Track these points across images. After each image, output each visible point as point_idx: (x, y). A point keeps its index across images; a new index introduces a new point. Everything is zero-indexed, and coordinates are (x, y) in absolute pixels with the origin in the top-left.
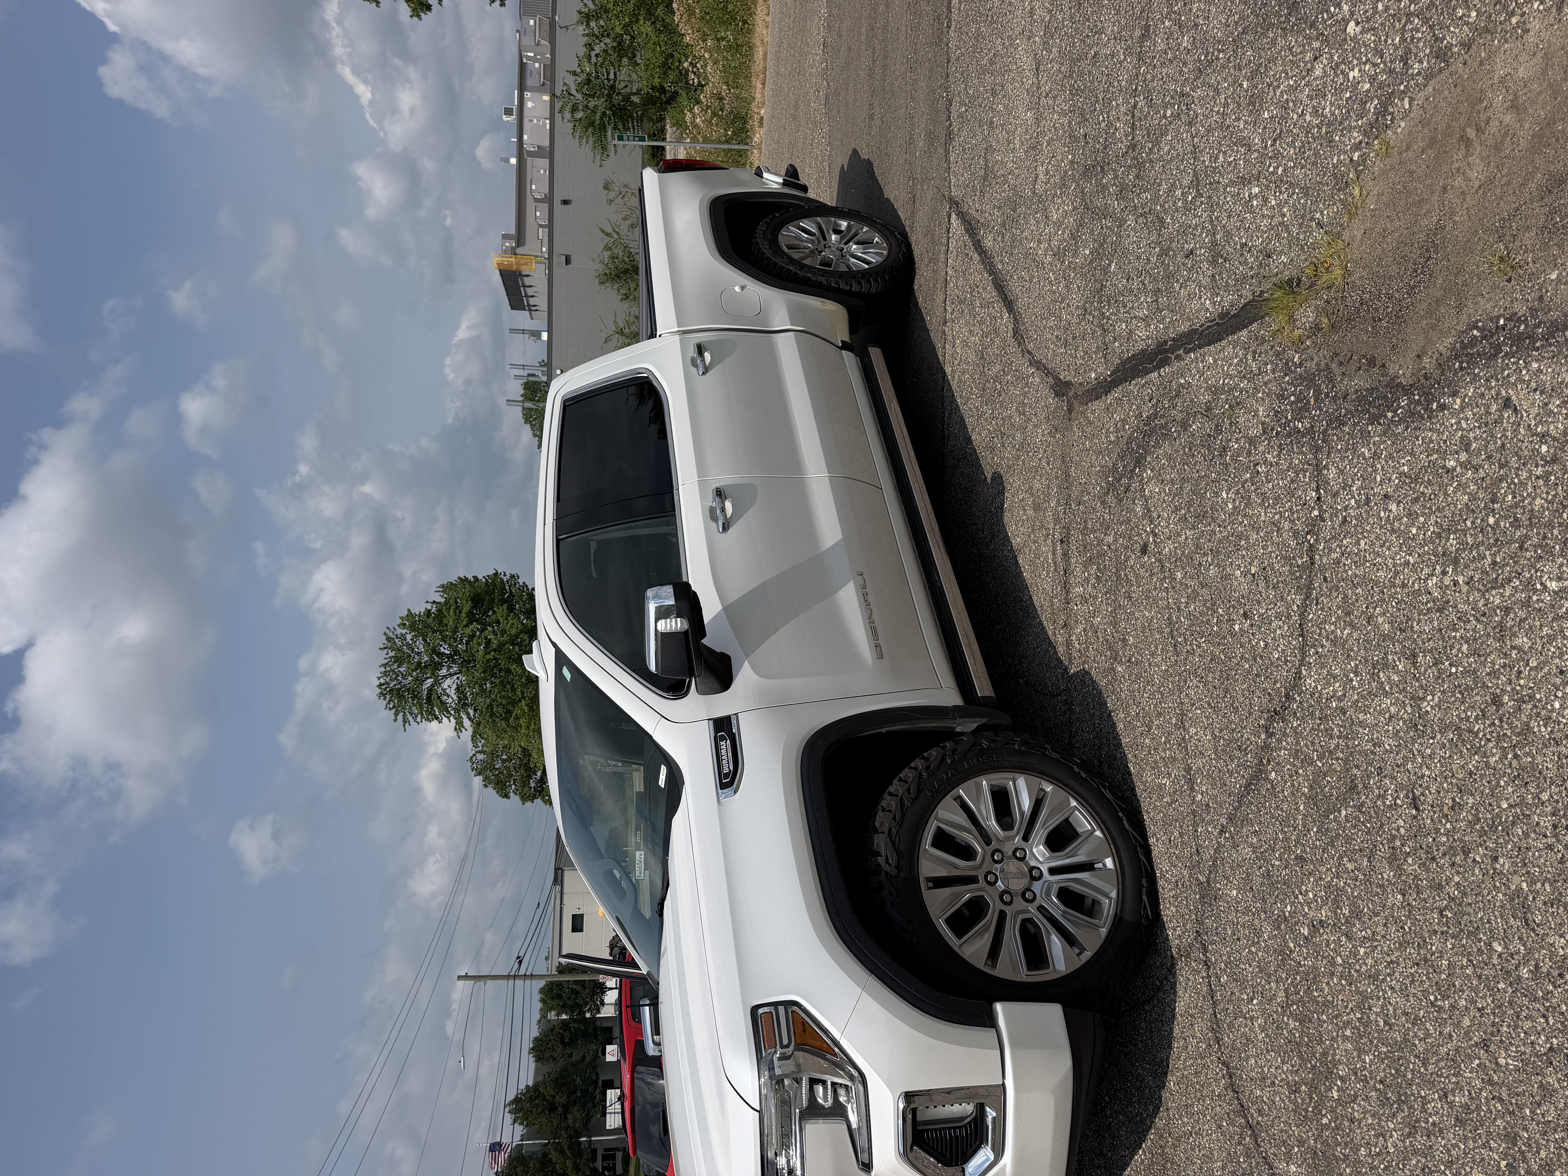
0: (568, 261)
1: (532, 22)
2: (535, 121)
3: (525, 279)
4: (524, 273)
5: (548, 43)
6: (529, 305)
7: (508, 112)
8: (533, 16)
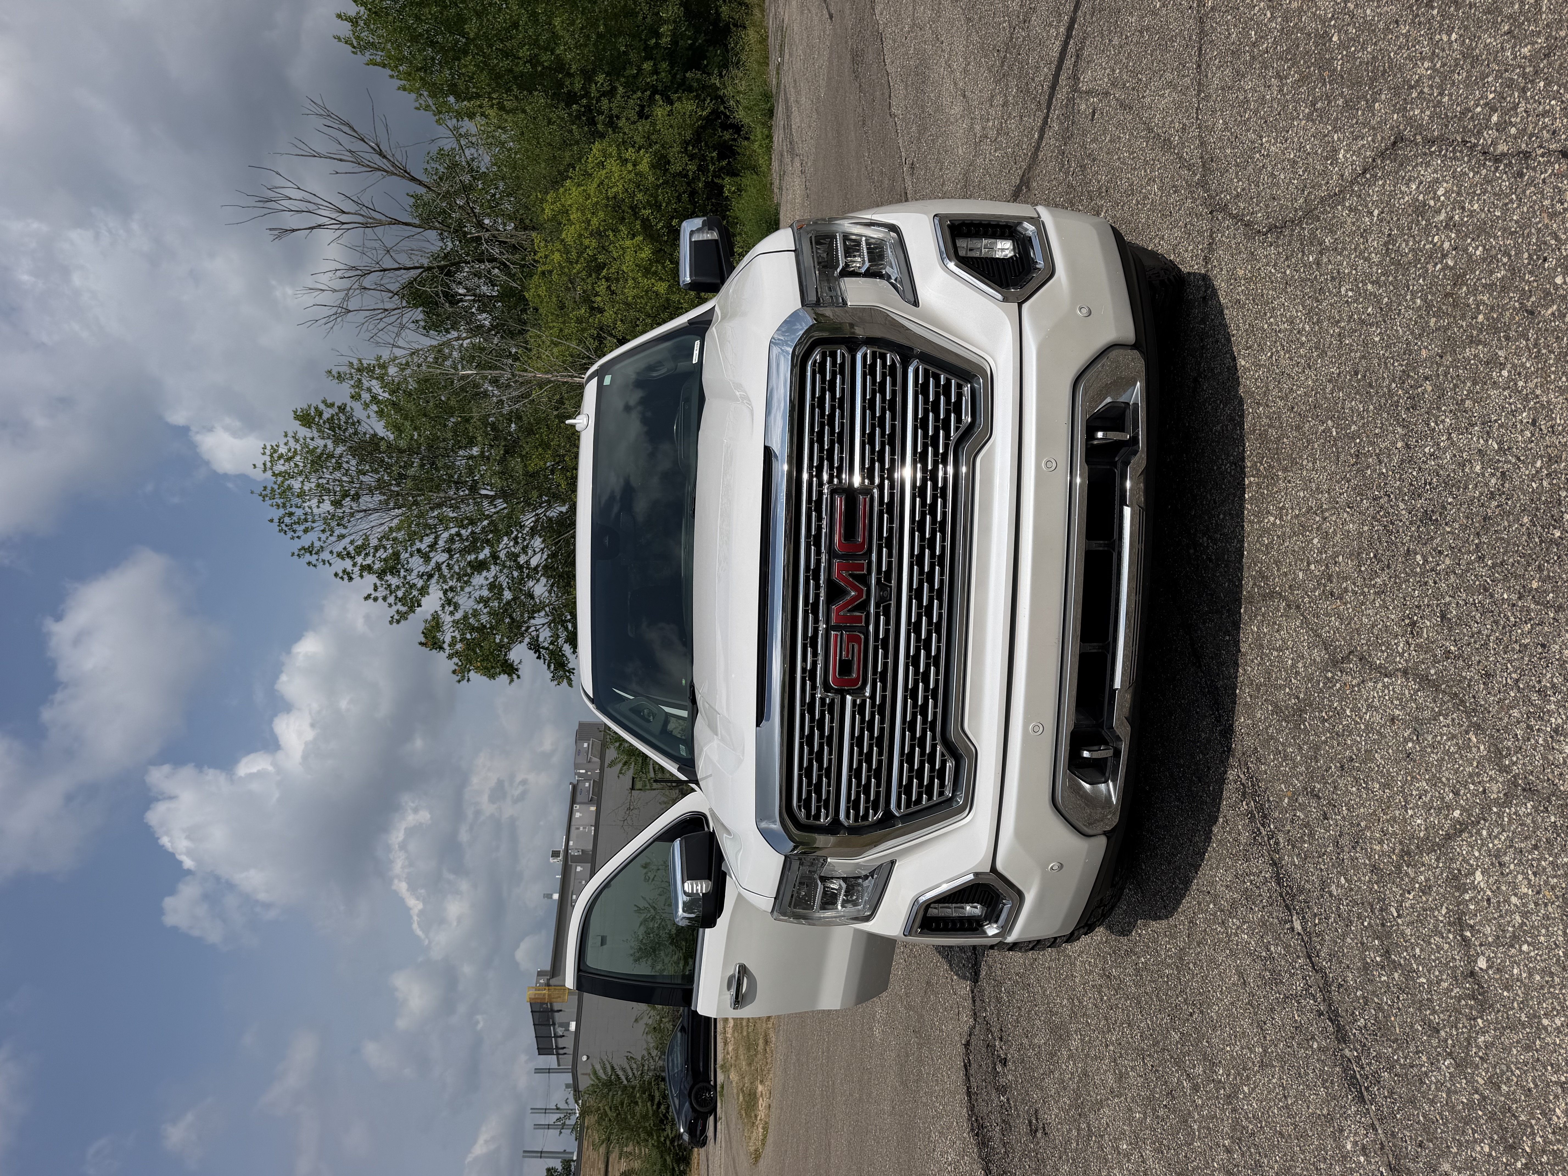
0: (603, 942)
1: (586, 745)
2: (581, 829)
3: (556, 1014)
4: (556, 1008)
5: (598, 760)
6: (557, 1048)
7: (555, 854)
8: (587, 740)
